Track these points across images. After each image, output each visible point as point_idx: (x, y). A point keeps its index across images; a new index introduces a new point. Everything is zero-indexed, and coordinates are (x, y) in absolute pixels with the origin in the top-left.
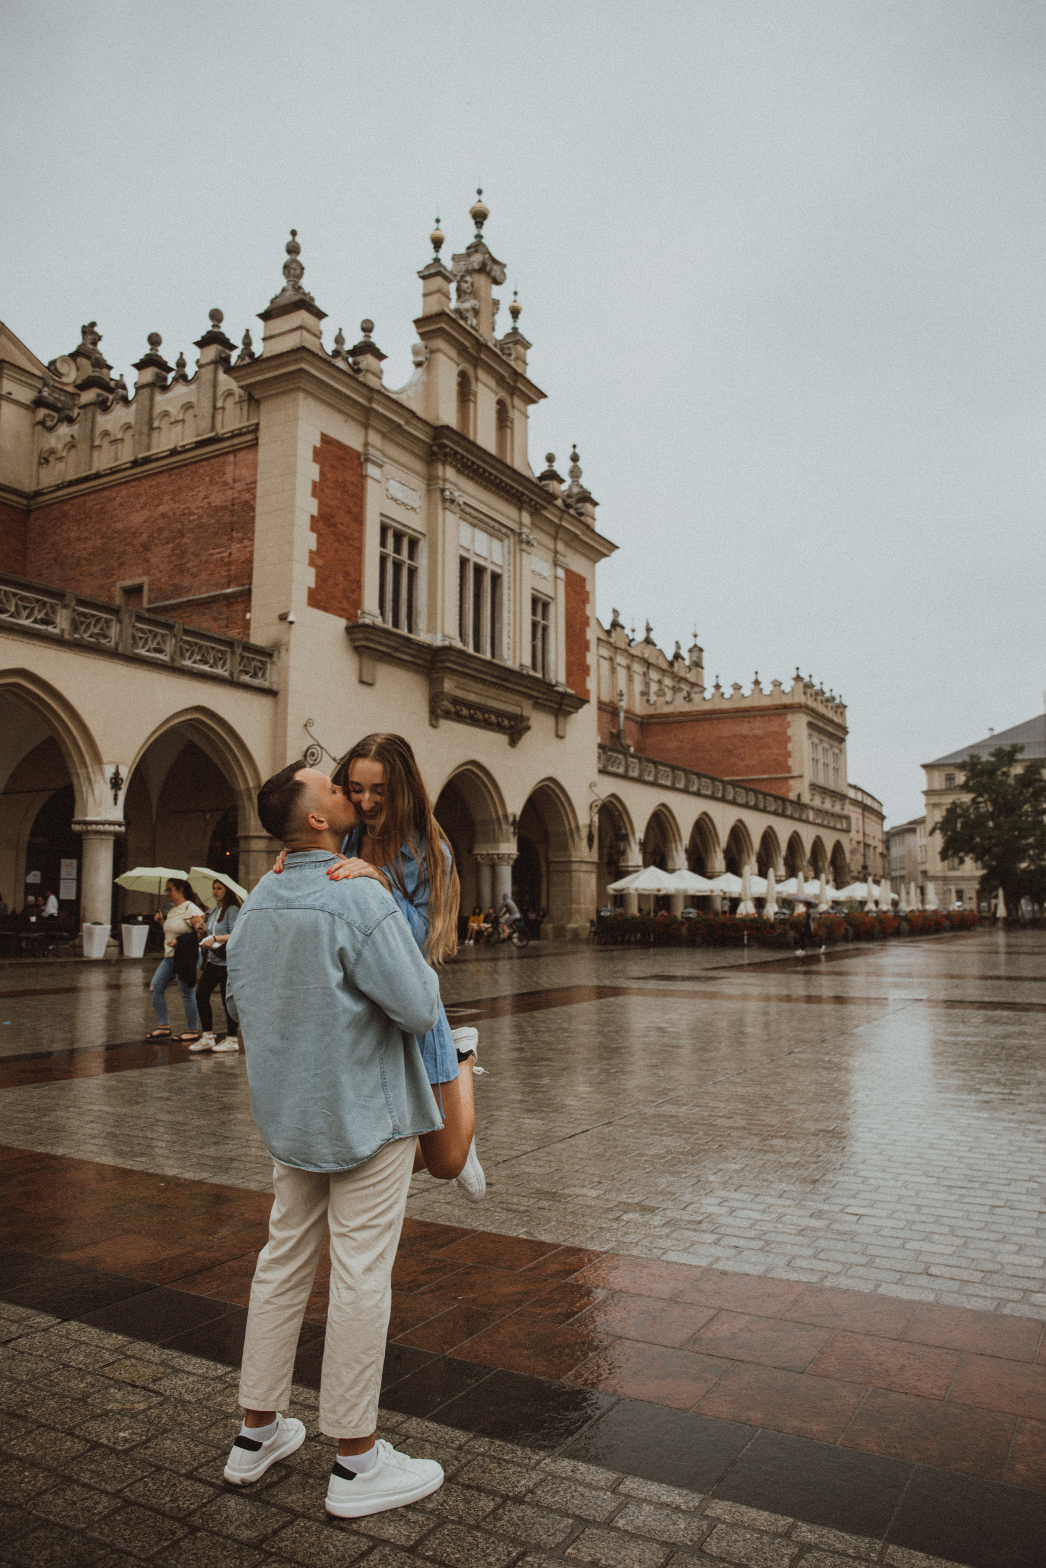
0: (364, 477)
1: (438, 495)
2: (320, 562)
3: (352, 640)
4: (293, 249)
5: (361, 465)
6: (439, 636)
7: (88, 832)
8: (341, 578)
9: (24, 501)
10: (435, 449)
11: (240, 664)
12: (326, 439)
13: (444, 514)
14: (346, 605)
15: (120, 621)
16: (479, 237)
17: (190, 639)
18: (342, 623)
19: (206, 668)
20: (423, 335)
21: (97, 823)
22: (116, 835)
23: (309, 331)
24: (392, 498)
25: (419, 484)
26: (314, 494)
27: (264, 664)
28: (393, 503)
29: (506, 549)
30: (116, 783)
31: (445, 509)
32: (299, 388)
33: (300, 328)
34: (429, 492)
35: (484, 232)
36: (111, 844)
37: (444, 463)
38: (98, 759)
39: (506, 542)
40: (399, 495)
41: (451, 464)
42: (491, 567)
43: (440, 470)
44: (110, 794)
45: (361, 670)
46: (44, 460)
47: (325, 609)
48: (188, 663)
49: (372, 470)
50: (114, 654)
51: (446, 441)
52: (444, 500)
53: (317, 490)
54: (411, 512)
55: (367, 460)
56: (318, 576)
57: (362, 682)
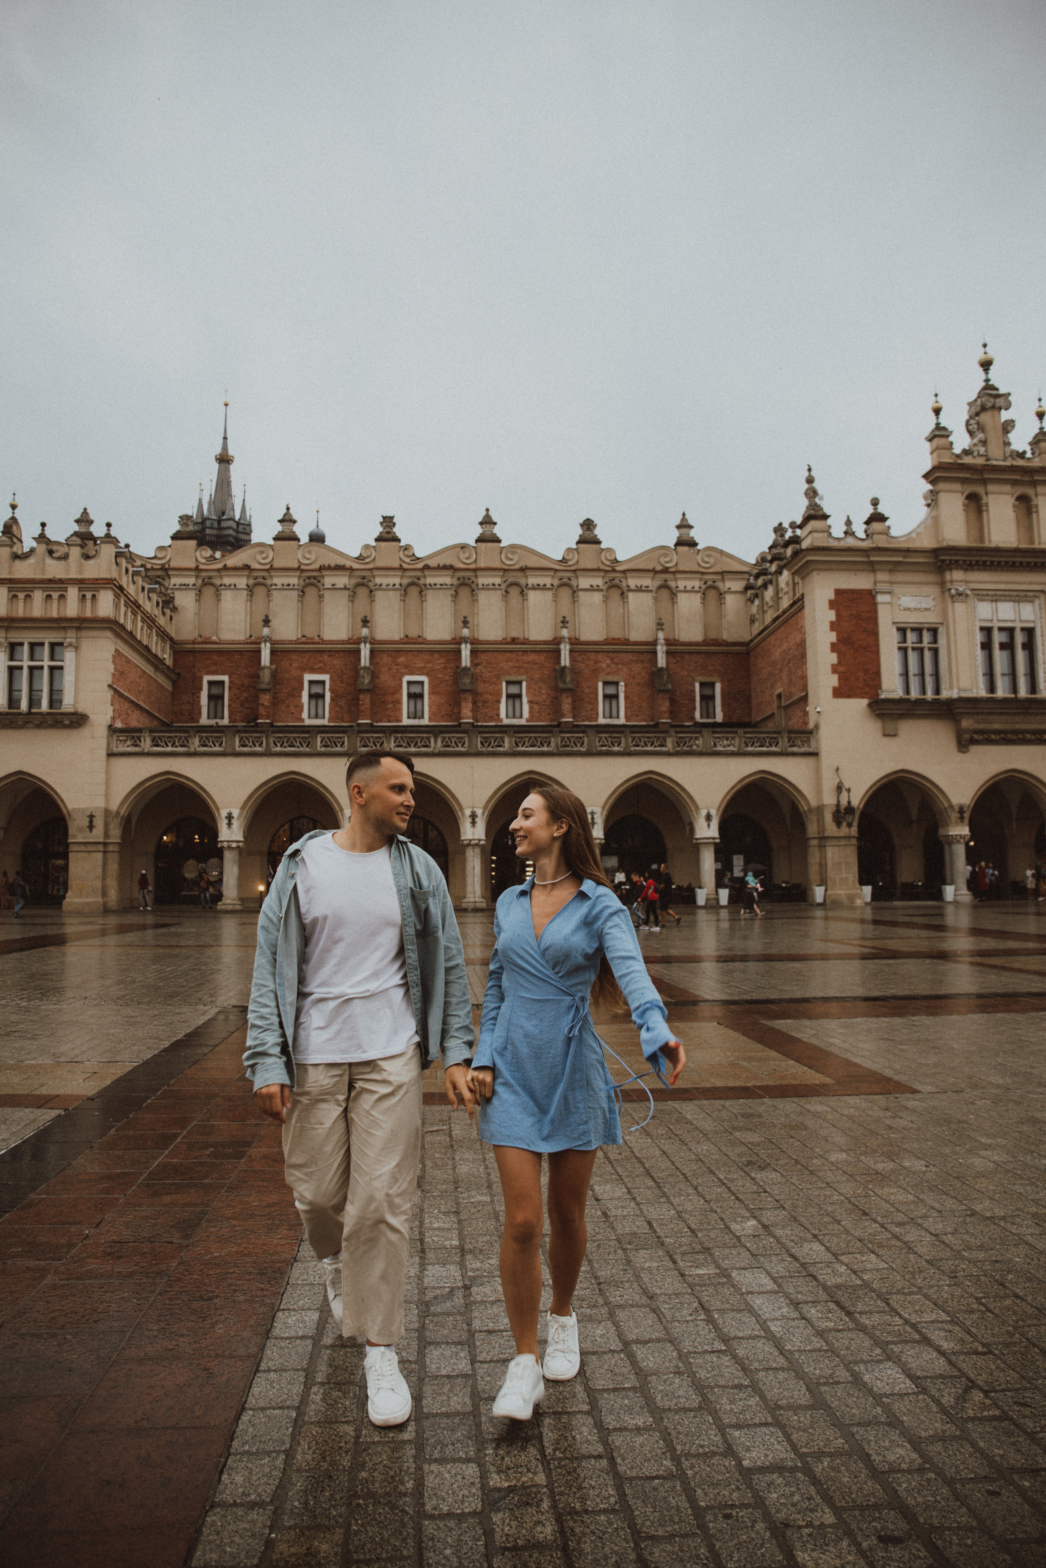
0: (875, 604)
1: (947, 593)
2: (841, 669)
3: (874, 711)
4: (810, 480)
5: (874, 598)
6: (955, 691)
7: (698, 844)
8: (861, 674)
9: (744, 648)
10: (939, 564)
11: (789, 742)
12: (838, 592)
13: (953, 606)
14: (867, 689)
15: (702, 736)
16: (987, 380)
17: (750, 736)
18: (865, 702)
19: (764, 749)
20: (932, 482)
21: (701, 839)
22: (716, 844)
23: (816, 531)
24: (905, 609)
25: (935, 590)
26: (832, 629)
27: (809, 738)
28: (908, 612)
29: (1037, 608)
30: (709, 818)
31: (953, 602)
32: (812, 571)
33: (810, 532)
34: (943, 592)
35: (990, 376)
36: (712, 849)
37: (951, 570)
38: (697, 808)
39: (1037, 602)
40: (912, 605)
41: (957, 569)
42: (1018, 625)
43: (948, 576)
44: (705, 824)
45: (883, 728)
46: (752, 621)
47: (849, 697)
48: (750, 749)
49: (880, 598)
50: (701, 754)
51: (942, 558)
52: (953, 596)
53: (833, 626)
54: (926, 613)
55: (877, 593)
56: (840, 679)
57: (885, 735)
